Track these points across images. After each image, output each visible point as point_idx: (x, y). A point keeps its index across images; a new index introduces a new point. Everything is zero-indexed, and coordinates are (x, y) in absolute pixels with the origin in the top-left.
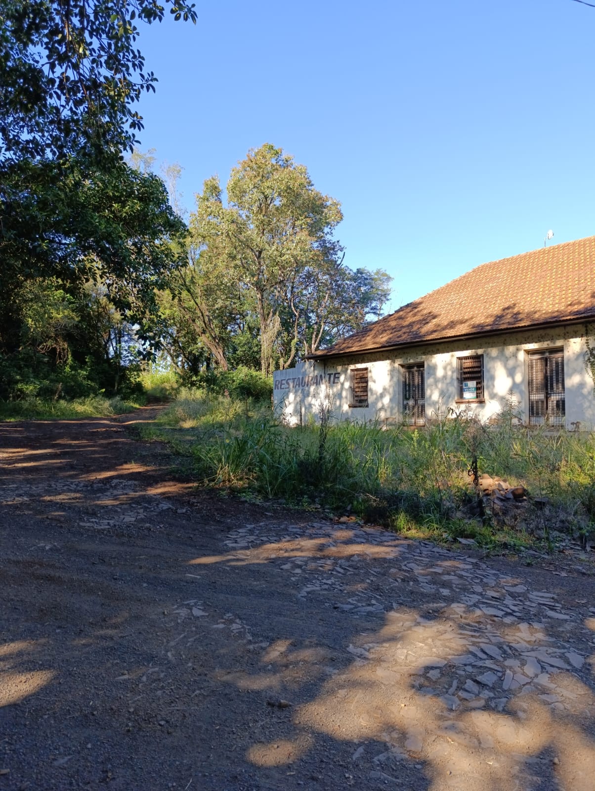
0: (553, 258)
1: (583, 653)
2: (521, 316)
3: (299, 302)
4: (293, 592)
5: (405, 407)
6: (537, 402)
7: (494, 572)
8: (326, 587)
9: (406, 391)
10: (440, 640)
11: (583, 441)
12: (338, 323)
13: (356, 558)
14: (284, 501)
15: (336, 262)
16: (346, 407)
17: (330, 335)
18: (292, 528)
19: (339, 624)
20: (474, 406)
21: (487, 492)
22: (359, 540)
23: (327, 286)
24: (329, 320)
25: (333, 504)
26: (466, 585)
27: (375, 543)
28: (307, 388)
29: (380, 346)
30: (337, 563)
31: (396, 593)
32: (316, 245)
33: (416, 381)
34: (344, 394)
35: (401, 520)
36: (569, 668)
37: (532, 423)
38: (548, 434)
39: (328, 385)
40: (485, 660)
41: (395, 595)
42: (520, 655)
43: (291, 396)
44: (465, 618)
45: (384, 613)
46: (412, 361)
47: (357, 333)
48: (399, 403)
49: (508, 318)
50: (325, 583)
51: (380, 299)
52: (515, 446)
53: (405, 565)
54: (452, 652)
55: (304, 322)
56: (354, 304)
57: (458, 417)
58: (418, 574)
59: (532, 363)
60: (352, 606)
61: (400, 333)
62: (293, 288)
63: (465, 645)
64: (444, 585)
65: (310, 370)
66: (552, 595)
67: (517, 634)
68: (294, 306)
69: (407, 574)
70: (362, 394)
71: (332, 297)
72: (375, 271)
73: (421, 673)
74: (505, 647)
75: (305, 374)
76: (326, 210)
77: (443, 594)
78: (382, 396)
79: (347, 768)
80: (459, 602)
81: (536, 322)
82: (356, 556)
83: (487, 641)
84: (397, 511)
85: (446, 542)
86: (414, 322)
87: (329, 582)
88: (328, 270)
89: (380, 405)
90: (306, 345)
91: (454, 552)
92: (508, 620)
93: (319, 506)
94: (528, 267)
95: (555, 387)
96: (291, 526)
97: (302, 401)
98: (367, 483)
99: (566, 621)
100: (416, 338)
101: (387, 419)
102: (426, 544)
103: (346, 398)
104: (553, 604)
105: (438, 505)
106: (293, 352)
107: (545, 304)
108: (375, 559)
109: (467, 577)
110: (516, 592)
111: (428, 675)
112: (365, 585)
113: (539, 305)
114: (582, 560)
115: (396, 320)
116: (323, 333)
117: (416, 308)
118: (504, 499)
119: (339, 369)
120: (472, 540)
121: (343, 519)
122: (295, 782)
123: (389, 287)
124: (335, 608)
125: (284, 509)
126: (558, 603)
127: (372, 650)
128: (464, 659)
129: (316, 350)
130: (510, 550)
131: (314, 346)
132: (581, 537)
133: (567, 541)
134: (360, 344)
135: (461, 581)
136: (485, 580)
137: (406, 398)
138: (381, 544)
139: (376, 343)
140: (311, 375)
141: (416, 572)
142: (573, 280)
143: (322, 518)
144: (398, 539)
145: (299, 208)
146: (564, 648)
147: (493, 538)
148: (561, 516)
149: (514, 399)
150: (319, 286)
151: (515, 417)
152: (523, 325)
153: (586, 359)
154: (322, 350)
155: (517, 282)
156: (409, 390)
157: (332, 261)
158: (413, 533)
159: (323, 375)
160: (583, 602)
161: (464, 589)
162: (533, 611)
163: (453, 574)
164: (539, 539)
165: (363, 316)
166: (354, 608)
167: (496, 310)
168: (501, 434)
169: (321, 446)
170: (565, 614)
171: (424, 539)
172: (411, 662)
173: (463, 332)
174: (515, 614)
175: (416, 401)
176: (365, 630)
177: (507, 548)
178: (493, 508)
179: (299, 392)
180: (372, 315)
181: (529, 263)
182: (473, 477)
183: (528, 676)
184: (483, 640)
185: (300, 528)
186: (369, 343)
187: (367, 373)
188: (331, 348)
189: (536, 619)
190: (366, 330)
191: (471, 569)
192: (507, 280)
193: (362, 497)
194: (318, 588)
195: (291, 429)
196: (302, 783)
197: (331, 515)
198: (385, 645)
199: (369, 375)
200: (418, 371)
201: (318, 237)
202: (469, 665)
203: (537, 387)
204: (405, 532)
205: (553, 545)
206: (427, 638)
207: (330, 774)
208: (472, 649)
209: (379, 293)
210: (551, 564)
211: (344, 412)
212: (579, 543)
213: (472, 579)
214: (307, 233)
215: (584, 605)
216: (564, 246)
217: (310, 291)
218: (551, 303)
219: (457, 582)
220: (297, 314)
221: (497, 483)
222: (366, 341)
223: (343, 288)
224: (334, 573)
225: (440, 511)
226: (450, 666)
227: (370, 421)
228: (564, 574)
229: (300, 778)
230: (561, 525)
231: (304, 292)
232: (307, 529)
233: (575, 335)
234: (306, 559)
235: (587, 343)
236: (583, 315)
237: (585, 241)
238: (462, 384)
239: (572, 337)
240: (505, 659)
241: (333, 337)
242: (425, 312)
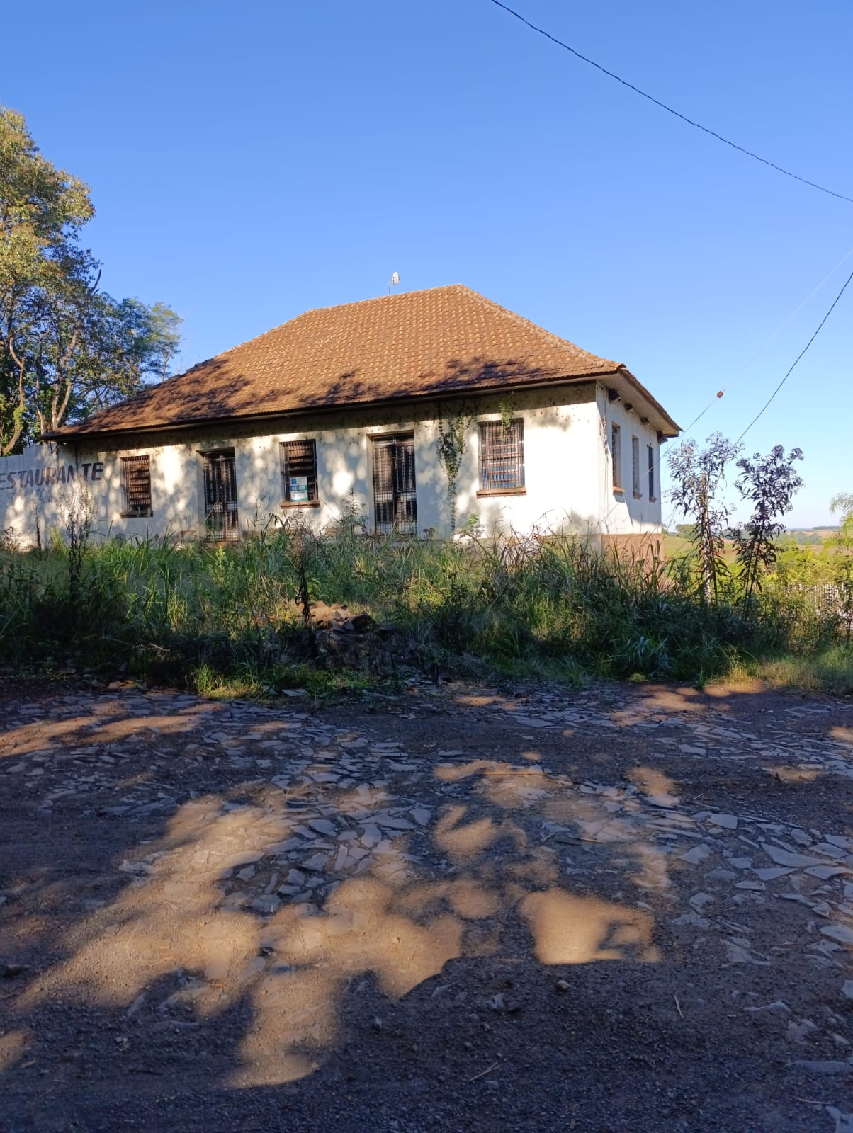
0: (399, 311)
1: (430, 806)
2: (362, 389)
3: (25, 345)
4: (30, 803)
5: (210, 515)
6: (384, 504)
7: (329, 727)
8: (86, 787)
9: (209, 490)
10: (256, 827)
11: (436, 551)
12: (96, 384)
13: (135, 738)
14: (10, 669)
15: (87, 284)
16: (116, 517)
17: (83, 401)
18: (25, 710)
19: (106, 836)
20: (306, 510)
21: (321, 624)
22: (139, 712)
23: (73, 322)
24: (80, 378)
25: (96, 665)
26: (291, 750)
27: (165, 712)
28: (46, 489)
29: (167, 422)
30: (103, 751)
31: (196, 777)
32: (49, 252)
33: (224, 476)
34: (112, 496)
35: (203, 676)
36: (413, 827)
37: (379, 532)
38: (396, 544)
39: (84, 482)
40: (313, 839)
41: (193, 780)
42: (358, 824)
43: (19, 503)
44: (290, 793)
45: (176, 807)
46: (216, 447)
47: (129, 400)
48: (200, 509)
49: (346, 391)
50: (83, 783)
51: (163, 350)
52: (357, 562)
53: (209, 737)
54: (271, 839)
55: (35, 379)
56: (121, 355)
57: (284, 526)
58: (227, 745)
59: (376, 452)
60: (128, 808)
61: (197, 404)
62: (10, 320)
63: (289, 827)
64: (264, 754)
65: (50, 459)
66: (396, 744)
67: (354, 800)
68: (15, 350)
69: (212, 749)
70: (141, 496)
71: (83, 341)
72: (153, 306)
73: (229, 876)
74: (339, 818)
75: (41, 463)
76: (63, 196)
77: (261, 766)
78: (173, 499)
79: (120, 1030)
80: (282, 773)
81: (381, 397)
82: (134, 736)
83: (318, 815)
84: (197, 665)
85: (267, 698)
86: (216, 389)
87: (91, 779)
88: (73, 296)
89: (170, 514)
90: (42, 417)
91: (277, 709)
92: (344, 785)
93: (74, 671)
94: (369, 320)
95: (404, 484)
96: (24, 706)
97: (40, 509)
98: (151, 628)
99: (412, 772)
100: (220, 412)
101: (183, 533)
102: (239, 704)
103: (117, 502)
104: (398, 755)
105: (257, 648)
106: (18, 428)
107: (390, 372)
108: (164, 736)
109: (294, 739)
110: (355, 748)
111: (238, 876)
112: (150, 774)
113: (383, 374)
114: (433, 696)
115: (189, 384)
116: (70, 398)
117: (219, 367)
118: (343, 631)
119: (102, 456)
120: (303, 691)
121: (112, 686)
122: (35, 1074)
123: (178, 333)
124: (100, 815)
125: (12, 681)
126: (404, 752)
127: (156, 862)
128: (287, 845)
129: (59, 426)
130: (350, 697)
131: (55, 420)
132: (433, 667)
133: (417, 675)
134: (135, 418)
135: (285, 746)
136: (317, 739)
137: (210, 501)
138: (173, 713)
139: (161, 418)
140: (54, 466)
141: (224, 744)
142: (424, 344)
143: (80, 688)
144: (199, 703)
145: (13, 184)
146: (408, 804)
147: (329, 684)
148: (411, 645)
149: (357, 501)
150: (58, 321)
151: (358, 524)
152: (365, 400)
153: (440, 448)
154: (71, 426)
155: (356, 340)
156: (214, 490)
157: (79, 282)
158: (221, 691)
159: (74, 466)
160: (432, 746)
161: (290, 755)
162: (375, 767)
163: (275, 737)
164: (386, 677)
165: (137, 375)
166: (131, 809)
167: (332, 377)
168: (340, 547)
169: (74, 579)
170: (412, 764)
171: (236, 697)
172: (216, 864)
173: (287, 407)
174: (353, 775)
175: (225, 505)
176: (146, 836)
177: (346, 694)
178: (329, 644)
179: (34, 496)
180: (153, 374)
181: (370, 315)
182: (302, 606)
183: (365, 848)
184: (313, 815)
185: (40, 708)
186: (150, 417)
187: (148, 464)
188: (86, 423)
189: (378, 776)
190: (142, 397)
191: (299, 728)
192: (342, 336)
193: (142, 649)
194: (72, 792)
195: (20, 555)
196: (47, 1071)
197: (94, 682)
198: (177, 850)
199: (152, 467)
200: (226, 461)
201: (53, 240)
202: (293, 850)
203: (383, 484)
204: (209, 692)
205: (400, 682)
206: (238, 828)
207: (92, 1045)
208: (298, 829)
209: (161, 339)
210: (397, 706)
211: (114, 525)
212: (430, 676)
213: (300, 741)
214: (31, 229)
215: (434, 749)
216: (412, 296)
217: (43, 328)
218: (398, 371)
219: (280, 748)
220: (21, 365)
221: (334, 611)
222: (144, 415)
223: (102, 327)
224: (99, 765)
225: (259, 657)
226: (268, 858)
227: (157, 536)
228: (412, 716)
229: (44, 1067)
230: (410, 656)
231: (33, 329)
232: (53, 707)
233: (427, 416)
234: (52, 752)
235: (440, 427)
236: (435, 391)
237: (437, 292)
238: (288, 480)
239: (423, 420)
240: (339, 833)
241: (90, 407)
242: (233, 374)
